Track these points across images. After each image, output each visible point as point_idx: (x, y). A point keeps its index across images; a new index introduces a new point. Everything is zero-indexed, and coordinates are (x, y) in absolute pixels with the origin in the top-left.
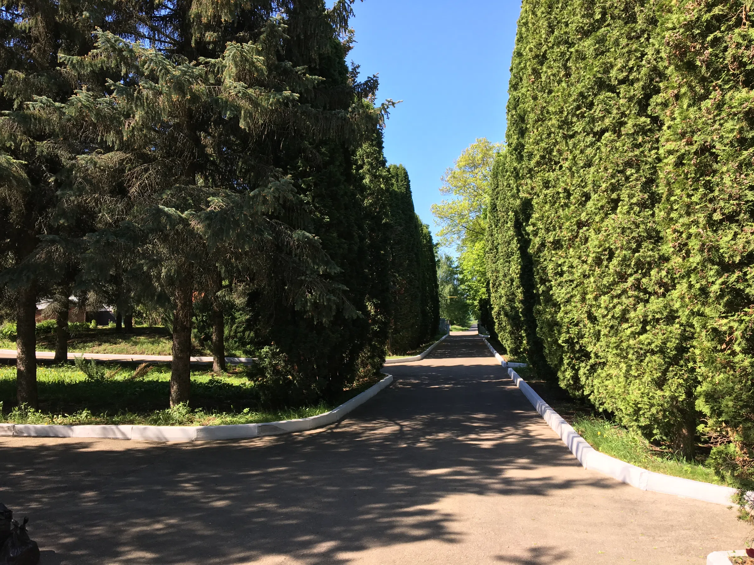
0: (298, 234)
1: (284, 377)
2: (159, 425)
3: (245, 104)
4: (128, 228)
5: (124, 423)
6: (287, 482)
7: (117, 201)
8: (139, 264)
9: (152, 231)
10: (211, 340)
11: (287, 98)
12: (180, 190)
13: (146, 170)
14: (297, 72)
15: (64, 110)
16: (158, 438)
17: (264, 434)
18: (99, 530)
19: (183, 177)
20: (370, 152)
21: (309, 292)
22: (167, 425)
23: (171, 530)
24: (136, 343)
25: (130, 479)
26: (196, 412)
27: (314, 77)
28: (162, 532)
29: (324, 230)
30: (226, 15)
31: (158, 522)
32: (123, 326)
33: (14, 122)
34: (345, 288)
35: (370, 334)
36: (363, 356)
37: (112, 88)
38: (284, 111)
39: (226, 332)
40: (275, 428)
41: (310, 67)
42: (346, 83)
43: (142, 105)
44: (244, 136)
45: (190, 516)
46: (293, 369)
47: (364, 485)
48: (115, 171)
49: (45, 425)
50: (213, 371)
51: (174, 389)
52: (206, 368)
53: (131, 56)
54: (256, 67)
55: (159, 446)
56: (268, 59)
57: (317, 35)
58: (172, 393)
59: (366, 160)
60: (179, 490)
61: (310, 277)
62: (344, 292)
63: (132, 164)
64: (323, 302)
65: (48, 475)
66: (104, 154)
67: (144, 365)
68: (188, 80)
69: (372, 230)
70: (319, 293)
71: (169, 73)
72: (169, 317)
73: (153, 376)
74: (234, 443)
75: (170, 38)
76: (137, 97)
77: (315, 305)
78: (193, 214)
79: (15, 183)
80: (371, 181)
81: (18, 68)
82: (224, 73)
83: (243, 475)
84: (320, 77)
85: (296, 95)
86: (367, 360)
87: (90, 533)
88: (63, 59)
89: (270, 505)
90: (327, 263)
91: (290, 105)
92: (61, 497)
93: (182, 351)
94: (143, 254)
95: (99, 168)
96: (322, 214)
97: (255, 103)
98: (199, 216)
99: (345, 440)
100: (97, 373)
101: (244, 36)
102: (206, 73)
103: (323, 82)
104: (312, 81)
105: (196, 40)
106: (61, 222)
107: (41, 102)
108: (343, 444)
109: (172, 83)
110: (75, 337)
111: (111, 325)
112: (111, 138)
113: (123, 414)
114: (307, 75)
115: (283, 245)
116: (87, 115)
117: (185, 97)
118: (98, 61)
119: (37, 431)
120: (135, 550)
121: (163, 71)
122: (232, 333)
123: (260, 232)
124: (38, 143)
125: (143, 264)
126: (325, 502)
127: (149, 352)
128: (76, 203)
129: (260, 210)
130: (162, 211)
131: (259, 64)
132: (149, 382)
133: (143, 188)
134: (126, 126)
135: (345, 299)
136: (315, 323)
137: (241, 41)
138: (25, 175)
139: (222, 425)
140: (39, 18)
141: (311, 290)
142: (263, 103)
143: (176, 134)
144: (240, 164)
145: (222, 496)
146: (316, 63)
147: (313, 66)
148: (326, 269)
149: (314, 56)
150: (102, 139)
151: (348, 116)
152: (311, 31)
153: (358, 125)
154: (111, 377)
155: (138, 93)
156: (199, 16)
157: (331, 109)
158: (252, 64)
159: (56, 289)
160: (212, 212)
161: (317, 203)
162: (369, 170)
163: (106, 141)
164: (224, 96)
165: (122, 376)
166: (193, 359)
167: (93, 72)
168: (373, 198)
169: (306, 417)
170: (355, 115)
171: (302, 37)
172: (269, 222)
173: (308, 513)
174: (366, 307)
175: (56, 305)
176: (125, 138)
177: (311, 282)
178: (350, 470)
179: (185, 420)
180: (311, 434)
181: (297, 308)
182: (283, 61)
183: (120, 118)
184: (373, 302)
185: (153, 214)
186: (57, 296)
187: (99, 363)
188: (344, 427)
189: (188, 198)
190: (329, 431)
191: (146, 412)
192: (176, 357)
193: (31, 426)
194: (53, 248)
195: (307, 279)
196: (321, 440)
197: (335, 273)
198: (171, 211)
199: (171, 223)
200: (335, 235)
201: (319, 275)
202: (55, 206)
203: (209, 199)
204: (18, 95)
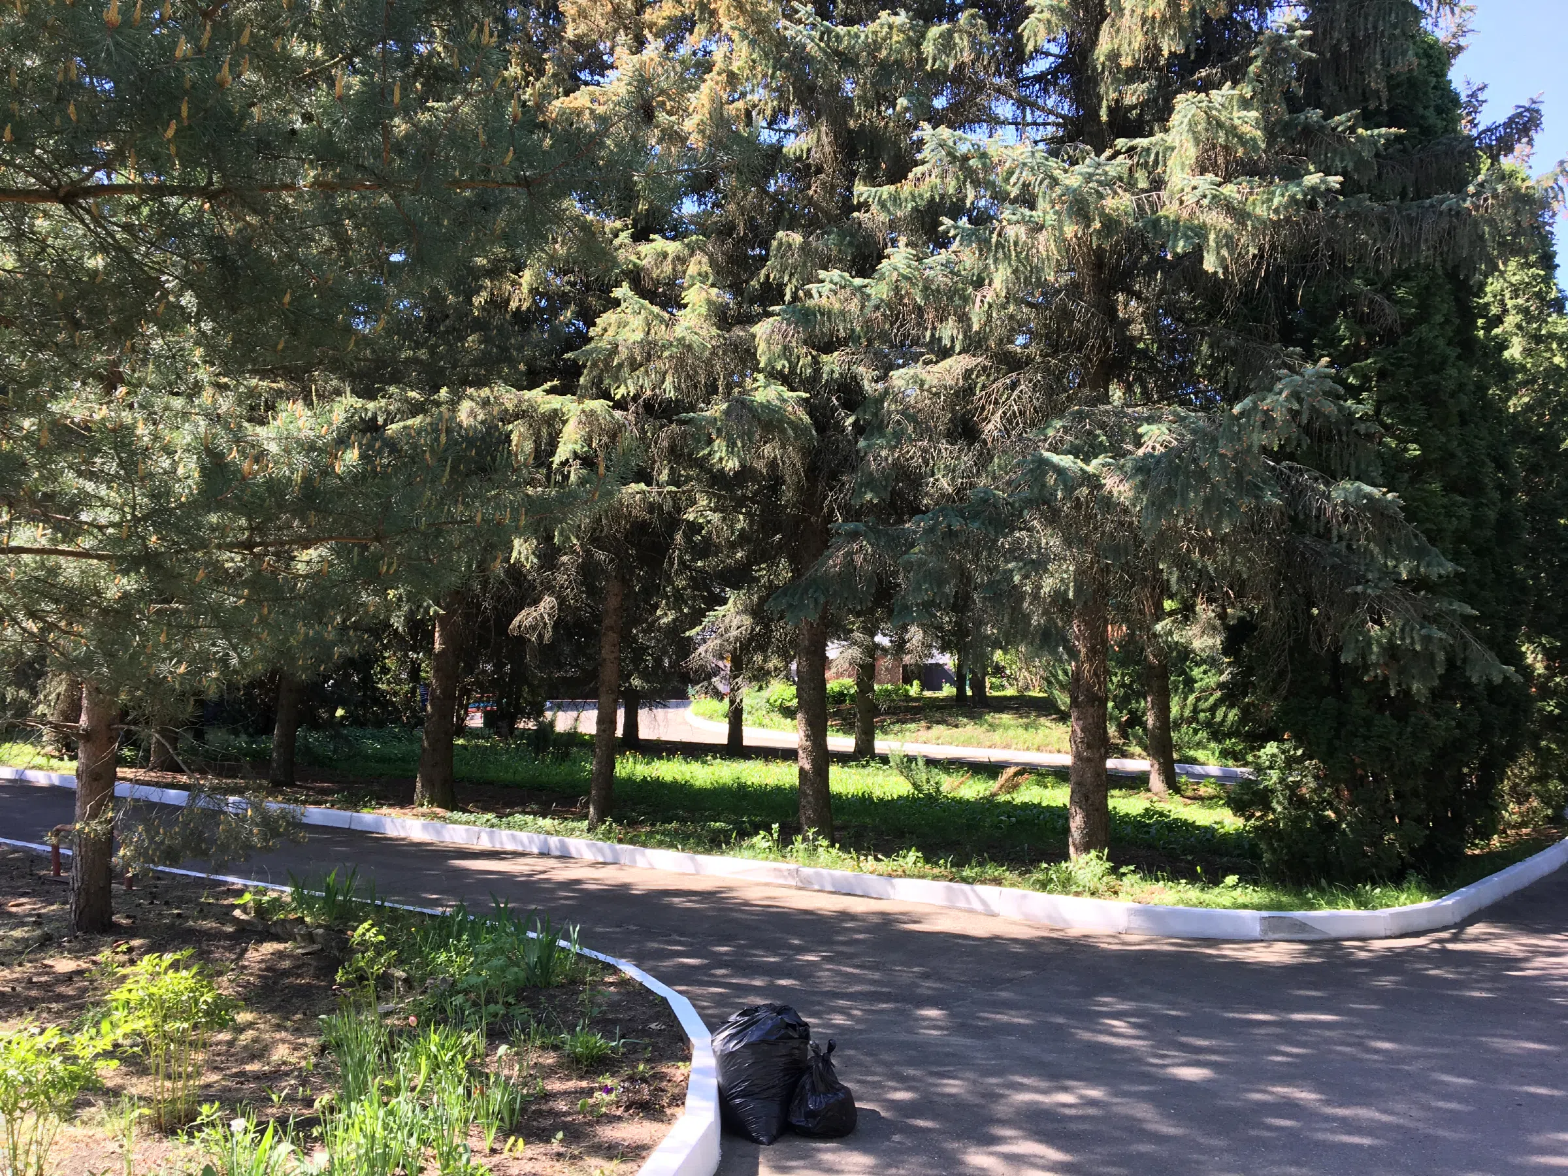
0: (1343, 490)
1: (1316, 814)
2: (1051, 892)
3: (1217, 220)
4: (985, 501)
5: (983, 882)
6: (1339, 1048)
7: (960, 450)
8: (1005, 571)
9: (1029, 503)
10: (1143, 725)
11: (1314, 189)
12: (1080, 417)
13: (1014, 385)
14: (1334, 129)
15: (868, 290)
16: (1050, 917)
17: (1276, 936)
18: (953, 1087)
19: (1087, 391)
20: (1522, 282)
21: (1375, 622)
22: (1067, 893)
23: (1091, 1111)
24: (993, 727)
25: (1004, 995)
26: (1124, 874)
27: (1376, 131)
28: (1073, 1112)
29: (1406, 476)
30: (1172, 38)
31: (1065, 1089)
32: (969, 693)
33: (789, 325)
34: (1469, 610)
35: (1533, 722)
36: (1515, 775)
37: (952, 233)
38: (1305, 219)
39: (1175, 710)
40: (1302, 926)
41: (1364, 110)
42: (1455, 131)
43: (1007, 257)
44: (1212, 289)
45: (1126, 1087)
46: (1338, 797)
47: (1541, 1083)
48: (957, 394)
49: (849, 873)
50: (1149, 790)
51: (1077, 823)
52: (1137, 782)
53: (984, 164)
54: (1240, 137)
55: (1054, 935)
56: (1266, 113)
57: (1382, 35)
58: (1073, 829)
59: (1510, 304)
60: (1101, 1032)
61: (1376, 586)
62: (1466, 619)
63: (988, 376)
64: (1413, 643)
65: (857, 967)
66: (937, 362)
67: (1011, 771)
68: (1097, 192)
69: (1534, 469)
70: (1400, 624)
71: (1057, 184)
72: (1055, 676)
73: (1030, 794)
74: (1209, 947)
75: (1058, 115)
76: (998, 243)
77: (1391, 652)
78: (1110, 464)
79: (790, 432)
80: (1527, 352)
81: (790, 227)
82: (1169, 163)
83: (1234, 1019)
84: (1393, 130)
85: (1335, 181)
86: (1528, 784)
87: (939, 1090)
88: (865, 196)
89: (1304, 1095)
90: (1418, 554)
91: (1321, 205)
92: (882, 1011)
93: (1089, 746)
94: (1011, 551)
95: (929, 390)
96: (1402, 440)
97: (1238, 214)
98: (1121, 468)
99: (1481, 972)
100: (928, 781)
101: (1208, 76)
102: (1130, 169)
103: (1398, 138)
104: (1373, 141)
105: (1109, 107)
106: (868, 496)
107: (831, 282)
108: (1477, 981)
109: (1063, 203)
110: (888, 712)
111: (948, 690)
112: (948, 331)
113: (981, 864)
114: (1360, 131)
115: (1307, 516)
116: (907, 293)
117: (1088, 226)
118: (925, 190)
119: (834, 881)
120: (1025, 1138)
121: (1046, 182)
122: (1187, 713)
123: (1254, 490)
124: (825, 358)
125: (1012, 571)
126: (1439, 1109)
127: (1020, 745)
128: (890, 460)
129: (1256, 443)
130: (1047, 462)
131: (1246, 129)
132: (1025, 806)
133: (1009, 421)
134: (978, 303)
135: (1468, 635)
136: (1393, 693)
137: (1206, 86)
138: (806, 419)
139: (1181, 907)
140: (824, 129)
141: (1380, 617)
142: (1258, 211)
143: (1071, 306)
144: (1205, 349)
145: (1194, 1057)
146: (1379, 98)
147: (1372, 107)
148: (1418, 566)
149: (1376, 83)
150: (933, 335)
151: (1468, 204)
152: (1366, 29)
153: (1491, 222)
154: (953, 789)
155: (1000, 235)
156: (1114, 56)
157: (1418, 196)
158: (1232, 131)
159: (853, 623)
160: (1147, 456)
161: (1388, 415)
162: (1519, 327)
163: (940, 339)
164: (1170, 210)
165: (972, 789)
166: (1111, 763)
167: (915, 209)
168: (1534, 391)
169: (1374, 908)
170: (1486, 200)
171: (1345, 48)
172: (1274, 468)
173: (1398, 1127)
174: (1523, 655)
175: (855, 652)
176: (976, 327)
177: (1379, 598)
178: (1498, 1043)
179: (1102, 888)
180: (1390, 949)
181: (1346, 658)
182: (1302, 111)
183: (964, 290)
184: (1540, 644)
185: (1031, 470)
186: (857, 635)
187: (931, 762)
188: (1476, 940)
189: (1098, 432)
190: (1436, 946)
191: (1024, 864)
192: (1078, 756)
193: (824, 871)
194: (855, 546)
195: (1369, 591)
196: (1419, 966)
197: (1440, 576)
198: (1066, 461)
199: (1065, 485)
200: (1436, 486)
201: (1398, 581)
202: (854, 469)
203: (1140, 430)
204: (791, 275)
